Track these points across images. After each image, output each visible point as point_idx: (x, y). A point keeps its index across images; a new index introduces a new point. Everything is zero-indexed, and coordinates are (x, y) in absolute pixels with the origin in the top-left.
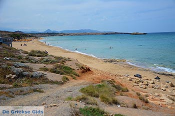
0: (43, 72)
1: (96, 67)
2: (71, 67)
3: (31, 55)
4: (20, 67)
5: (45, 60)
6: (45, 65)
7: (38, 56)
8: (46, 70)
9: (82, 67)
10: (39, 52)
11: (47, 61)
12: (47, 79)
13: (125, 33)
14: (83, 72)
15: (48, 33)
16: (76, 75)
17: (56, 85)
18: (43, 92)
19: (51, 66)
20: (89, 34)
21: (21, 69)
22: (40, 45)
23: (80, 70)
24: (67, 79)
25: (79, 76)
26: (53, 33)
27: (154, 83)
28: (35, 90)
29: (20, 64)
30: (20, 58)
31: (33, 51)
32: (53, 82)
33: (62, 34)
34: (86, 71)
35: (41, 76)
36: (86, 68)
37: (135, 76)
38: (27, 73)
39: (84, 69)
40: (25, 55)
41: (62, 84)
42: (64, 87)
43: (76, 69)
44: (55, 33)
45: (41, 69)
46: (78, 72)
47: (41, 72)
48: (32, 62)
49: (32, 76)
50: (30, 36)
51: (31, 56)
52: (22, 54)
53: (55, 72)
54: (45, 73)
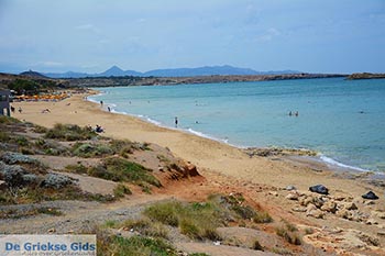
0: (71, 175)
1: (218, 168)
2: (144, 165)
3: (52, 135)
4: (17, 163)
5: (83, 147)
6: (81, 159)
7: (70, 139)
8: (81, 170)
9: (174, 166)
10: (75, 128)
11: (88, 149)
12: (78, 190)
13: (329, 76)
14: (174, 178)
15: (112, 77)
16: (153, 183)
17: (95, 203)
18: (60, 214)
19: (94, 162)
20: (225, 80)
21: (18, 167)
22: (88, 109)
23: (167, 173)
24: (126, 191)
25: (160, 186)
26: (127, 77)
27: (354, 208)
28: (43, 211)
29: (19, 156)
30: (24, 142)
31: (59, 127)
32: (89, 197)
33: (151, 80)
34: (185, 176)
35: (65, 184)
36: (186, 168)
37: (311, 189)
38: (33, 176)
39: (178, 169)
40: (38, 135)
41: (110, 200)
42: (113, 207)
43: (156, 169)
44: (132, 78)
45: (69, 168)
46: (159, 178)
47: (66, 174)
48: (50, 153)
49: (43, 183)
50: (62, 86)
51: (53, 137)
52: (29, 133)
53: (101, 176)
54: (76, 176)
